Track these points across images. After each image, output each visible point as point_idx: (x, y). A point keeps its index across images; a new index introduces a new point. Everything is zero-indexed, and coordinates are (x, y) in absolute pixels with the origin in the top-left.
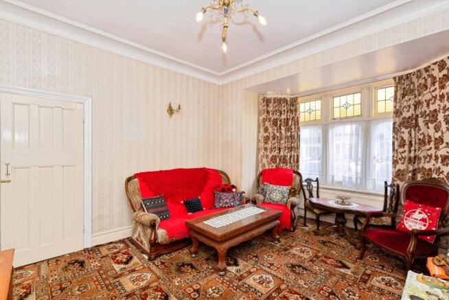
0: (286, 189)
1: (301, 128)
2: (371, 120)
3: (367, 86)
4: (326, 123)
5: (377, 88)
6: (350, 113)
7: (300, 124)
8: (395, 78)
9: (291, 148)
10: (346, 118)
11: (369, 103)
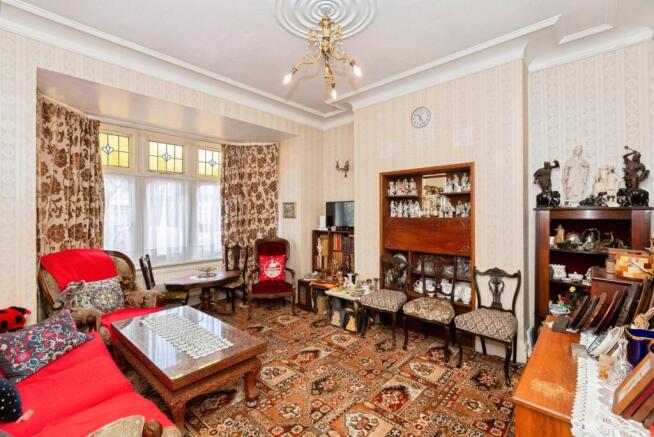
0: (113, 282)
1: (105, 176)
2: (196, 181)
3: (191, 141)
4: (141, 176)
5: (199, 147)
6: (170, 168)
7: (103, 170)
8: (223, 146)
9: (91, 210)
10: (167, 172)
11: (191, 161)
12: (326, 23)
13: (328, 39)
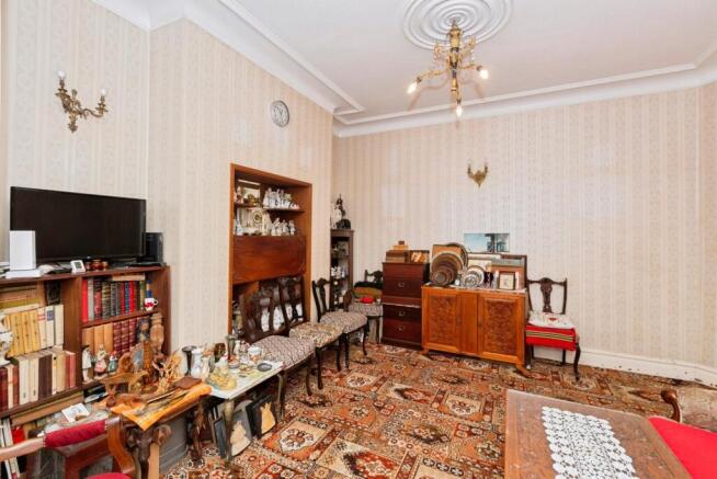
12: (455, 33)
13: (457, 49)
